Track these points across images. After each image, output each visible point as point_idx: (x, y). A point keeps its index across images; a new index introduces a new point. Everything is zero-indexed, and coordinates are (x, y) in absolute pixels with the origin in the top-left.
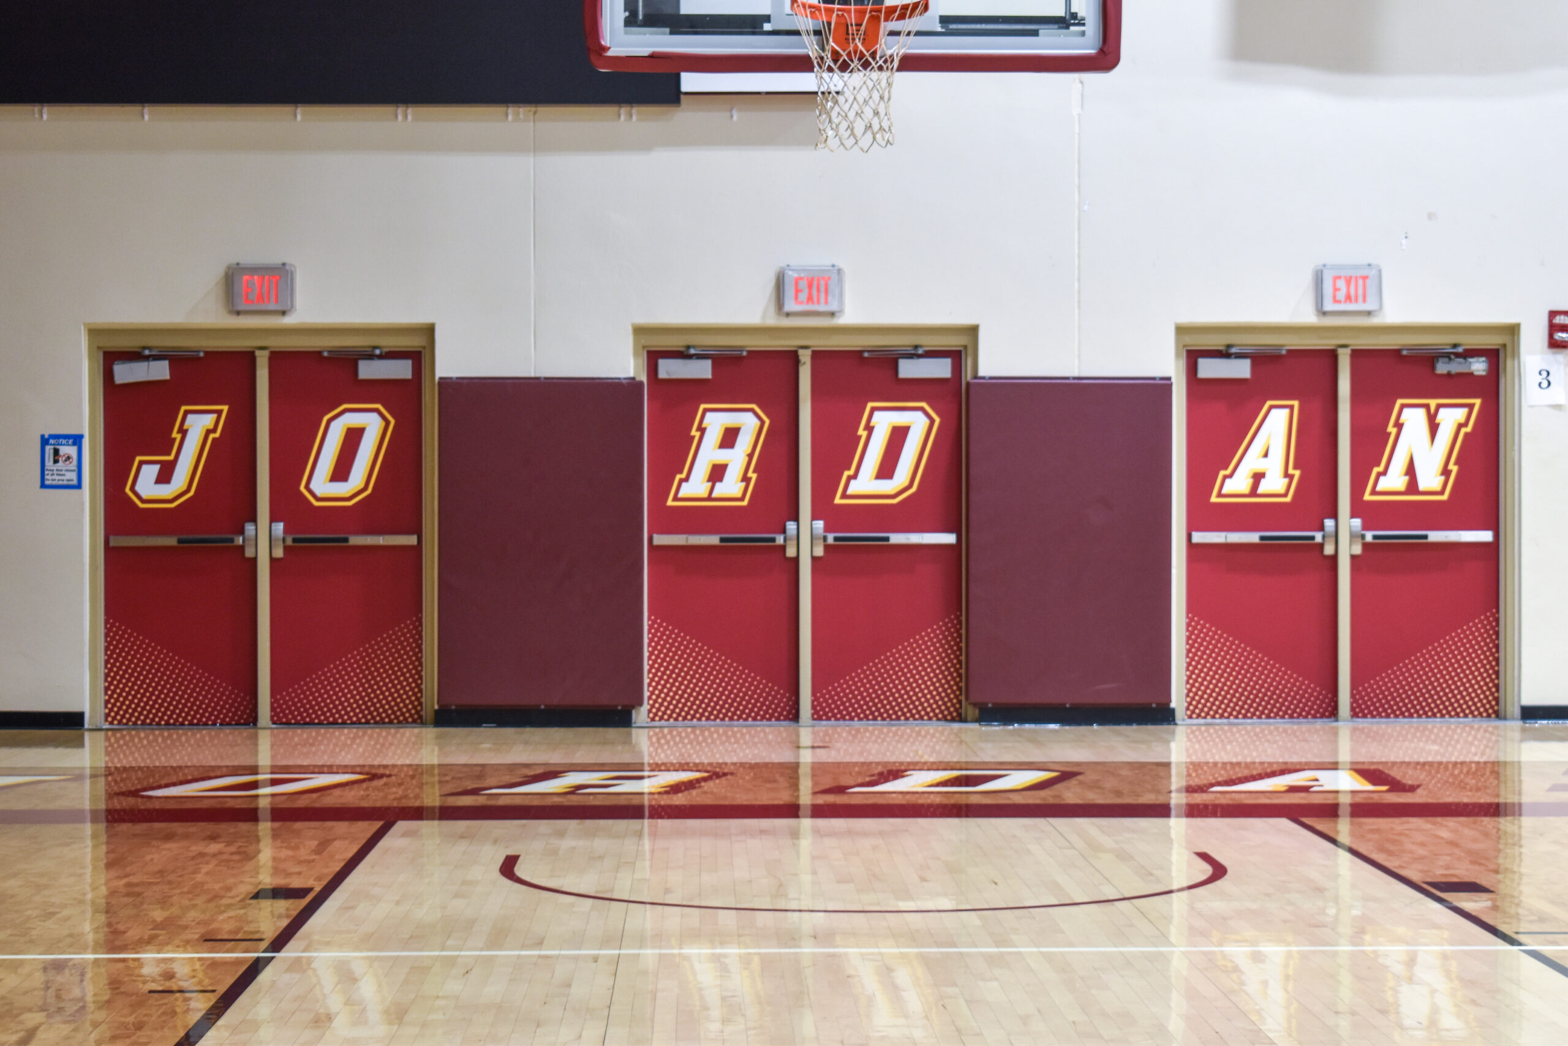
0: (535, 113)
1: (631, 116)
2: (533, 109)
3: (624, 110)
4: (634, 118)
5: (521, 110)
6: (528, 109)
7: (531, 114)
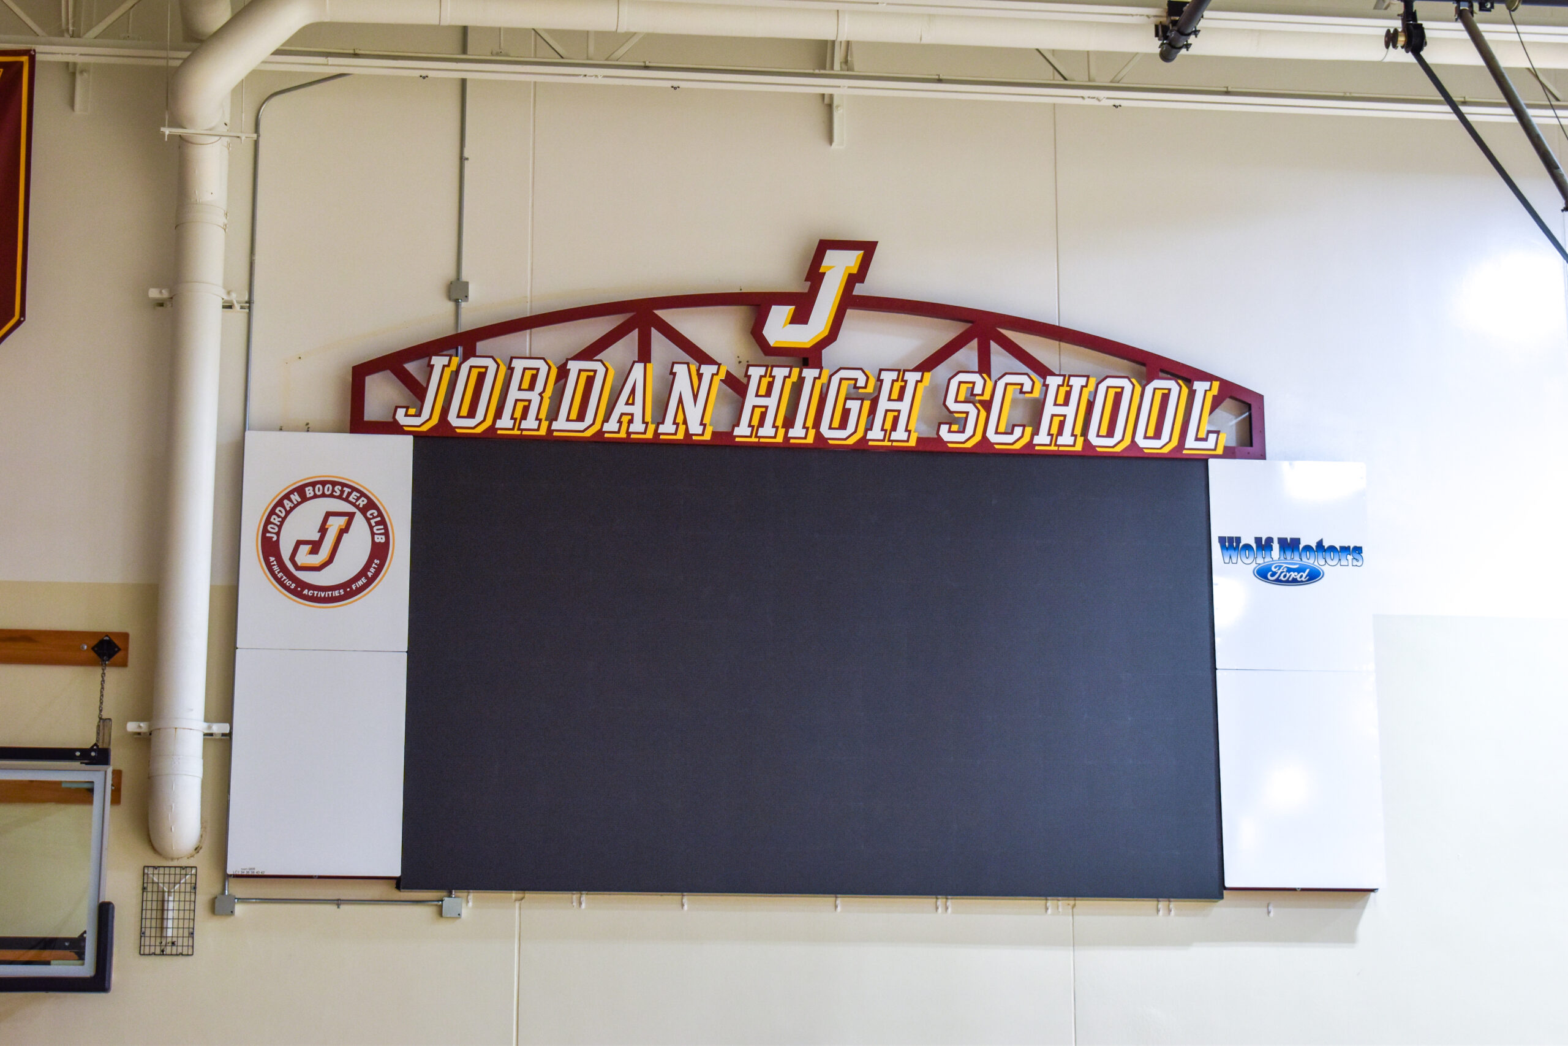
0: (1074, 906)
1: (1170, 911)
2: (1072, 902)
3: (1162, 904)
4: (1173, 913)
5: (1060, 903)
6: (1067, 902)
7: (1070, 907)
